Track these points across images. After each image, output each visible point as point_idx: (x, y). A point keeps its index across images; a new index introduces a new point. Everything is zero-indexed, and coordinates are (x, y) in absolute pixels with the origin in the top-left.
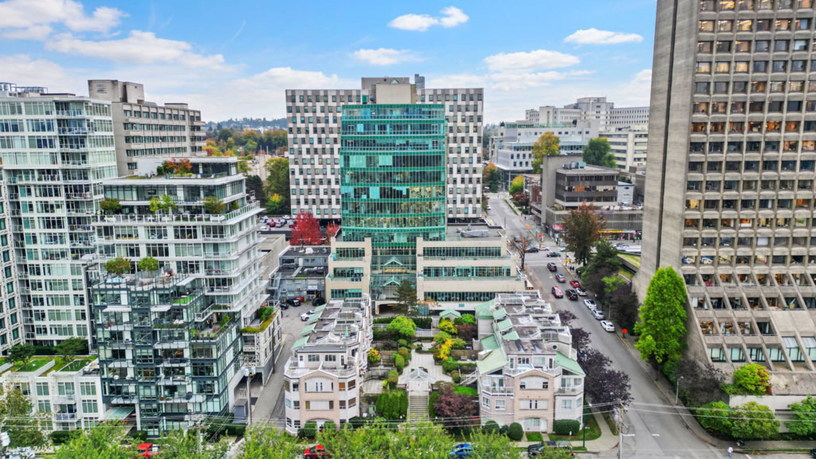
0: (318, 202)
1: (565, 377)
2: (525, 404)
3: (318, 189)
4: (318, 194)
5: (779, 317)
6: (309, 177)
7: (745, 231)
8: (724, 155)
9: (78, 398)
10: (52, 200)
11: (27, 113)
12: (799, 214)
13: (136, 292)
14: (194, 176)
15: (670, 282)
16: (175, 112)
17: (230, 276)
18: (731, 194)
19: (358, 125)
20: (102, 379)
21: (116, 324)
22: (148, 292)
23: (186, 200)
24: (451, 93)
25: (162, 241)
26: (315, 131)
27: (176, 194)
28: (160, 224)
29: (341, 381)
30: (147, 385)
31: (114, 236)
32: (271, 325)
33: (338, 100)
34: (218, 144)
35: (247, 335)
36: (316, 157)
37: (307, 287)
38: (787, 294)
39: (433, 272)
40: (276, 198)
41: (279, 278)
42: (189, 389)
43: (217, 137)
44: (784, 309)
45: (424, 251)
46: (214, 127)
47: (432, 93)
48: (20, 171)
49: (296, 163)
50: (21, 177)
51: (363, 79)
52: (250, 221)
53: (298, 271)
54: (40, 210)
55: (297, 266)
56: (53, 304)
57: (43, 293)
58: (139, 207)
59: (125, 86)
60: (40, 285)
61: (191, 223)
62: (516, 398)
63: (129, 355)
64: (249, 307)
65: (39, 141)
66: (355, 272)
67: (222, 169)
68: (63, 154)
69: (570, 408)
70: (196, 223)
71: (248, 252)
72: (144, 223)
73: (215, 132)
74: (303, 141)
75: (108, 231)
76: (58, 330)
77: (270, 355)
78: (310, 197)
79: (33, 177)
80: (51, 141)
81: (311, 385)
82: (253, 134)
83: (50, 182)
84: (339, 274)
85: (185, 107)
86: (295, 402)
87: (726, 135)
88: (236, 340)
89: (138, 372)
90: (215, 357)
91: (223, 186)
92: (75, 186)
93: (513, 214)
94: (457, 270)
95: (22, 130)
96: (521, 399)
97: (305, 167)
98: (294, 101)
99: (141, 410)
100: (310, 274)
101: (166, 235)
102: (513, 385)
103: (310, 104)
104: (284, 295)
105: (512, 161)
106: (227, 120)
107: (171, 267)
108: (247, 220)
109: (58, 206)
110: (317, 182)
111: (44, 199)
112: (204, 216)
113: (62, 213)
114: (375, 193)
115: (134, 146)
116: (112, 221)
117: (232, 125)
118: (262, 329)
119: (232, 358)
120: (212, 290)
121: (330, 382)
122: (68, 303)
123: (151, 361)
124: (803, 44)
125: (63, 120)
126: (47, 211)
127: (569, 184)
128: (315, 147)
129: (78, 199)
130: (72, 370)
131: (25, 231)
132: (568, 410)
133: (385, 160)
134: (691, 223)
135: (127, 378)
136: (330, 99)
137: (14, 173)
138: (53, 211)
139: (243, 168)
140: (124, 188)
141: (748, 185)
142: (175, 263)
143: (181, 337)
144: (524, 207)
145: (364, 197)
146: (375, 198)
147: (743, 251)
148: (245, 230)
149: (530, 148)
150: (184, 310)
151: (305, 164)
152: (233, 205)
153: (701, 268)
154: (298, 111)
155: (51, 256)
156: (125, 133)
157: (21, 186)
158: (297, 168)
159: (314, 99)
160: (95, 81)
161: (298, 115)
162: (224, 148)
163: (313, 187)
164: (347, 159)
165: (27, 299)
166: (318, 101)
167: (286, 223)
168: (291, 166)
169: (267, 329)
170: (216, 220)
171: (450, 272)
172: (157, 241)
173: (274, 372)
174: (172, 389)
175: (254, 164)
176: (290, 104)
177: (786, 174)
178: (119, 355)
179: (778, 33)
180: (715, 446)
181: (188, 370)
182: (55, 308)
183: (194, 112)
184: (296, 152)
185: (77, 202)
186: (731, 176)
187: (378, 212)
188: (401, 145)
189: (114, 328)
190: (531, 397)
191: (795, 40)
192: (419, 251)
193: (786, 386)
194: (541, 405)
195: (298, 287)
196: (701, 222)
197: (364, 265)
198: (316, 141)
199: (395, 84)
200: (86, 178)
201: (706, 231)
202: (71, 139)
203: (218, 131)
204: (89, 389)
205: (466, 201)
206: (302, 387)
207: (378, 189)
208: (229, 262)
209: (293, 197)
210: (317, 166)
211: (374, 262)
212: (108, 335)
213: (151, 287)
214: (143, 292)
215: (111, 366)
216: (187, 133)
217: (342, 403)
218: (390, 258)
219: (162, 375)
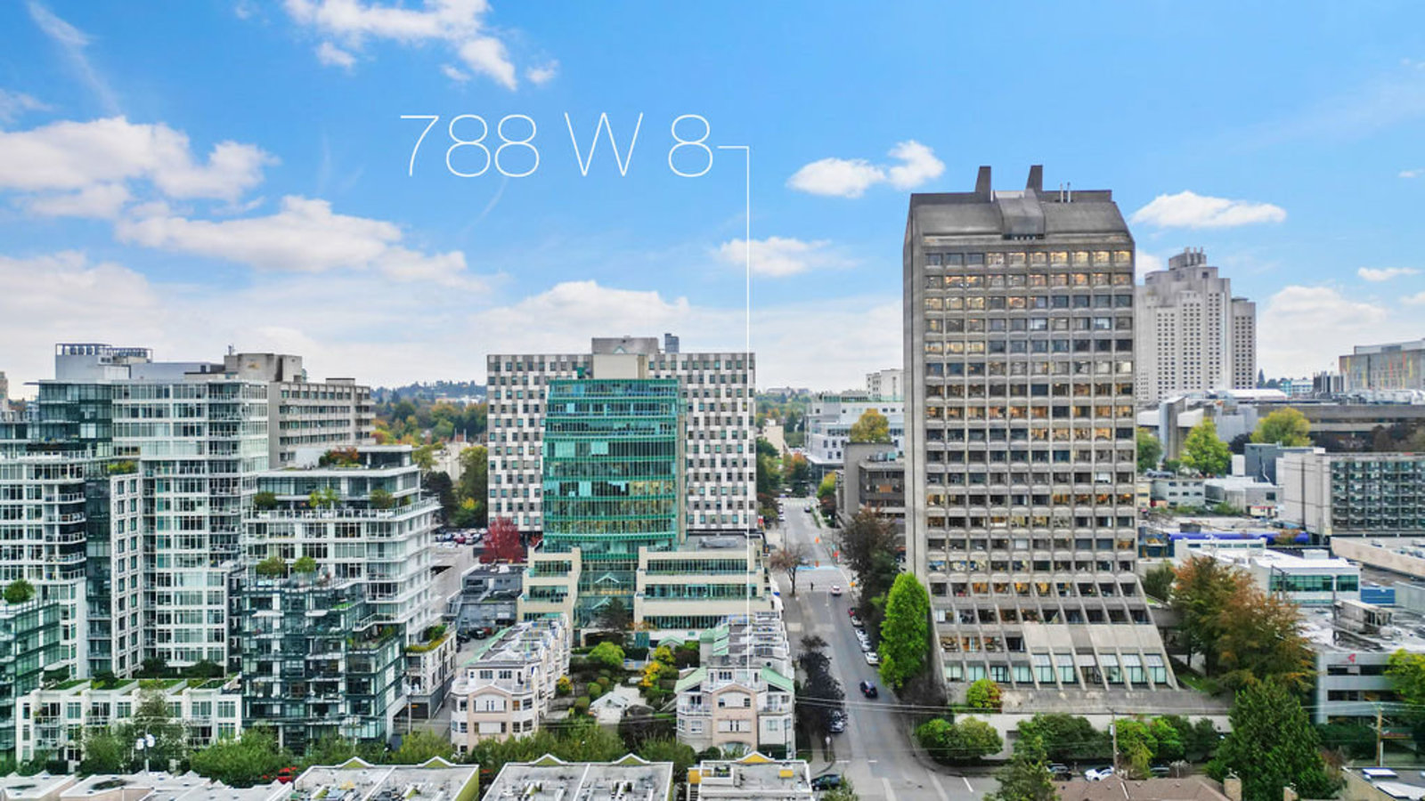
0: (526, 507)
1: (772, 694)
2: (725, 726)
3: (527, 490)
4: (526, 496)
5: (1032, 632)
6: (515, 472)
7: (999, 531)
8: (966, 443)
9: (215, 720)
10: (193, 496)
11: (175, 397)
12: (1058, 512)
13: (290, 594)
14: (360, 467)
15: (906, 590)
16: (339, 390)
17: (395, 581)
18: (978, 489)
19: (568, 405)
20: (243, 698)
21: (265, 632)
22: (303, 594)
23: (350, 495)
24: (712, 358)
25: (321, 540)
26: (526, 409)
27: (339, 489)
28: (320, 520)
29: (515, 698)
30: (294, 704)
31: (267, 535)
32: (442, 646)
33: (559, 368)
34: (391, 426)
35: (412, 655)
36: (526, 444)
37: (496, 615)
38: (1047, 605)
39: (657, 590)
40: (470, 504)
41: (460, 603)
42: (342, 709)
43: (391, 415)
44: (1041, 622)
45: (649, 565)
46: (386, 399)
47: (685, 359)
48: (158, 463)
49: (498, 453)
50: (159, 470)
51: (594, 340)
52: (423, 518)
53: (485, 595)
54: (178, 508)
55: (486, 589)
56: (181, 622)
57: (171, 608)
58: (297, 502)
59: (281, 360)
60: (168, 598)
61: (354, 520)
62: (714, 719)
63: (276, 668)
64: (416, 622)
65: (185, 428)
66: (557, 591)
67: (394, 459)
68: (211, 442)
69: (776, 730)
70: (361, 519)
71: (418, 556)
72: (302, 519)
73: (388, 406)
74: (509, 423)
75: (260, 529)
76: (184, 655)
77: (439, 683)
78: (516, 501)
79: (174, 471)
80: (199, 428)
81: (481, 705)
82: (447, 409)
83: (194, 475)
84: (536, 594)
85: (351, 382)
86: (462, 724)
87: (966, 422)
88: (399, 658)
89: (283, 689)
90: (373, 671)
91: (394, 479)
92: (222, 480)
93: (815, 527)
94: (690, 588)
95: (168, 416)
96: (720, 720)
97: (509, 458)
98: (498, 369)
99: (285, 734)
100: (502, 597)
101: (325, 533)
102: (711, 703)
103: (520, 374)
104: (465, 626)
105: (826, 451)
106: (408, 385)
107: (329, 570)
108: (419, 517)
109: (200, 504)
110: (526, 479)
111: (184, 495)
112: (369, 512)
113: (203, 511)
114: (585, 489)
115: (290, 433)
116: (265, 517)
117: (417, 394)
118: (430, 649)
119: (393, 679)
120: (374, 598)
121: (502, 700)
122: (200, 621)
123: (301, 674)
124: (1043, 322)
125: (215, 404)
126: (186, 510)
127: (870, 483)
128: (525, 431)
129: (224, 494)
130: (210, 687)
131: (158, 533)
132: (774, 732)
133: (600, 448)
134: (935, 522)
135: (273, 696)
136: (547, 367)
137: (152, 464)
138: (193, 509)
139: (425, 461)
140: (282, 480)
141: (998, 478)
142: (333, 566)
143: (337, 648)
144: (830, 517)
145: (572, 494)
146: (585, 495)
147: (999, 555)
148: (416, 530)
149: (847, 432)
150: (342, 616)
151: (510, 454)
152: (404, 501)
153: (952, 575)
154: (503, 383)
155: (187, 562)
156: (280, 417)
157: (159, 479)
158: (498, 460)
159: (525, 367)
160: (247, 355)
161: (503, 388)
162: (401, 432)
163: (521, 486)
164: (552, 447)
165: (151, 615)
166: (531, 369)
167: (480, 538)
168: (491, 458)
169: (436, 650)
170: (383, 516)
171: (680, 591)
172: (314, 540)
173: (443, 706)
174: (322, 709)
175: (443, 456)
176: (493, 374)
177: (1039, 466)
178: (265, 669)
179: (1012, 311)
180: (933, 770)
181: (342, 687)
182: (184, 626)
183: (362, 388)
184: (499, 439)
185: (222, 499)
186: (976, 467)
187: (589, 514)
188: (620, 429)
189: (263, 636)
190: (732, 717)
191: (1033, 319)
192: (643, 564)
193: (1020, 704)
194: (743, 726)
195: (485, 614)
196: (947, 521)
197: (570, 582)
198: (526, 423)
199: (619, 354)
200: (235, 471)
201: (953, 531)
202: (222, 426)
203: (393, 405)
204: (227, 710)
205: (735, 505)
206: (470, 706)
207: (590, 484)
208: (395, 564)
209: (491, 501)
210: (527, 457)
211: (584, 578)
212: (254, 645)
213: (307, 589)
214: (298, 594)
215: (256, 680)
216: (352, 415)
217: (516, 725)
218: (604, 574)
219: (312, 692)
